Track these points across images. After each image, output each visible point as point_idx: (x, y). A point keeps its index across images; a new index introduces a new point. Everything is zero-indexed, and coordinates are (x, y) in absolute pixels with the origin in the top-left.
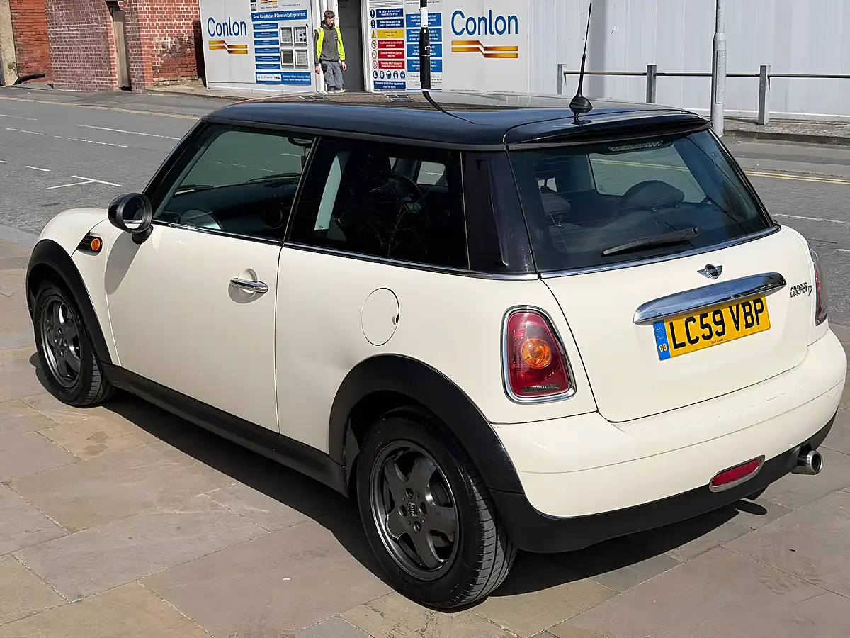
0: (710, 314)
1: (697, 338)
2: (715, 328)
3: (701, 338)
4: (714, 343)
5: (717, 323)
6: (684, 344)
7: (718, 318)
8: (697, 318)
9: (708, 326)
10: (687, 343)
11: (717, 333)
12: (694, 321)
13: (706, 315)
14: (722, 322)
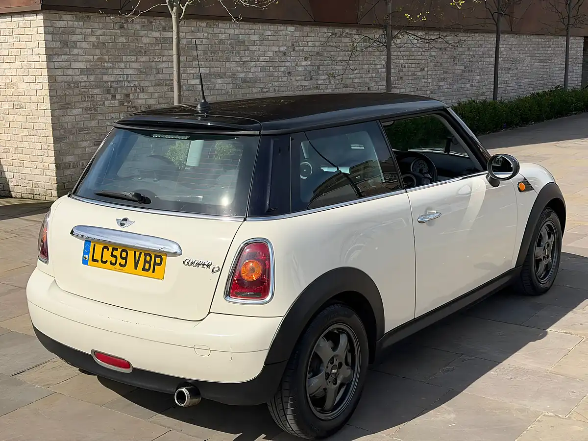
0: (119, 250)
1: (107, 261)
2: (119, 260)
3: (109, 262)
4: (116, 269)
5: (122, 258)
6: (97, 261)
7: (124, 254)
8: (111, 249)
9: (115, 257)
10: (100, 261)
11: (120, 263)
12: (108, 250)
13: (117, 250)
14: (126, 259)
